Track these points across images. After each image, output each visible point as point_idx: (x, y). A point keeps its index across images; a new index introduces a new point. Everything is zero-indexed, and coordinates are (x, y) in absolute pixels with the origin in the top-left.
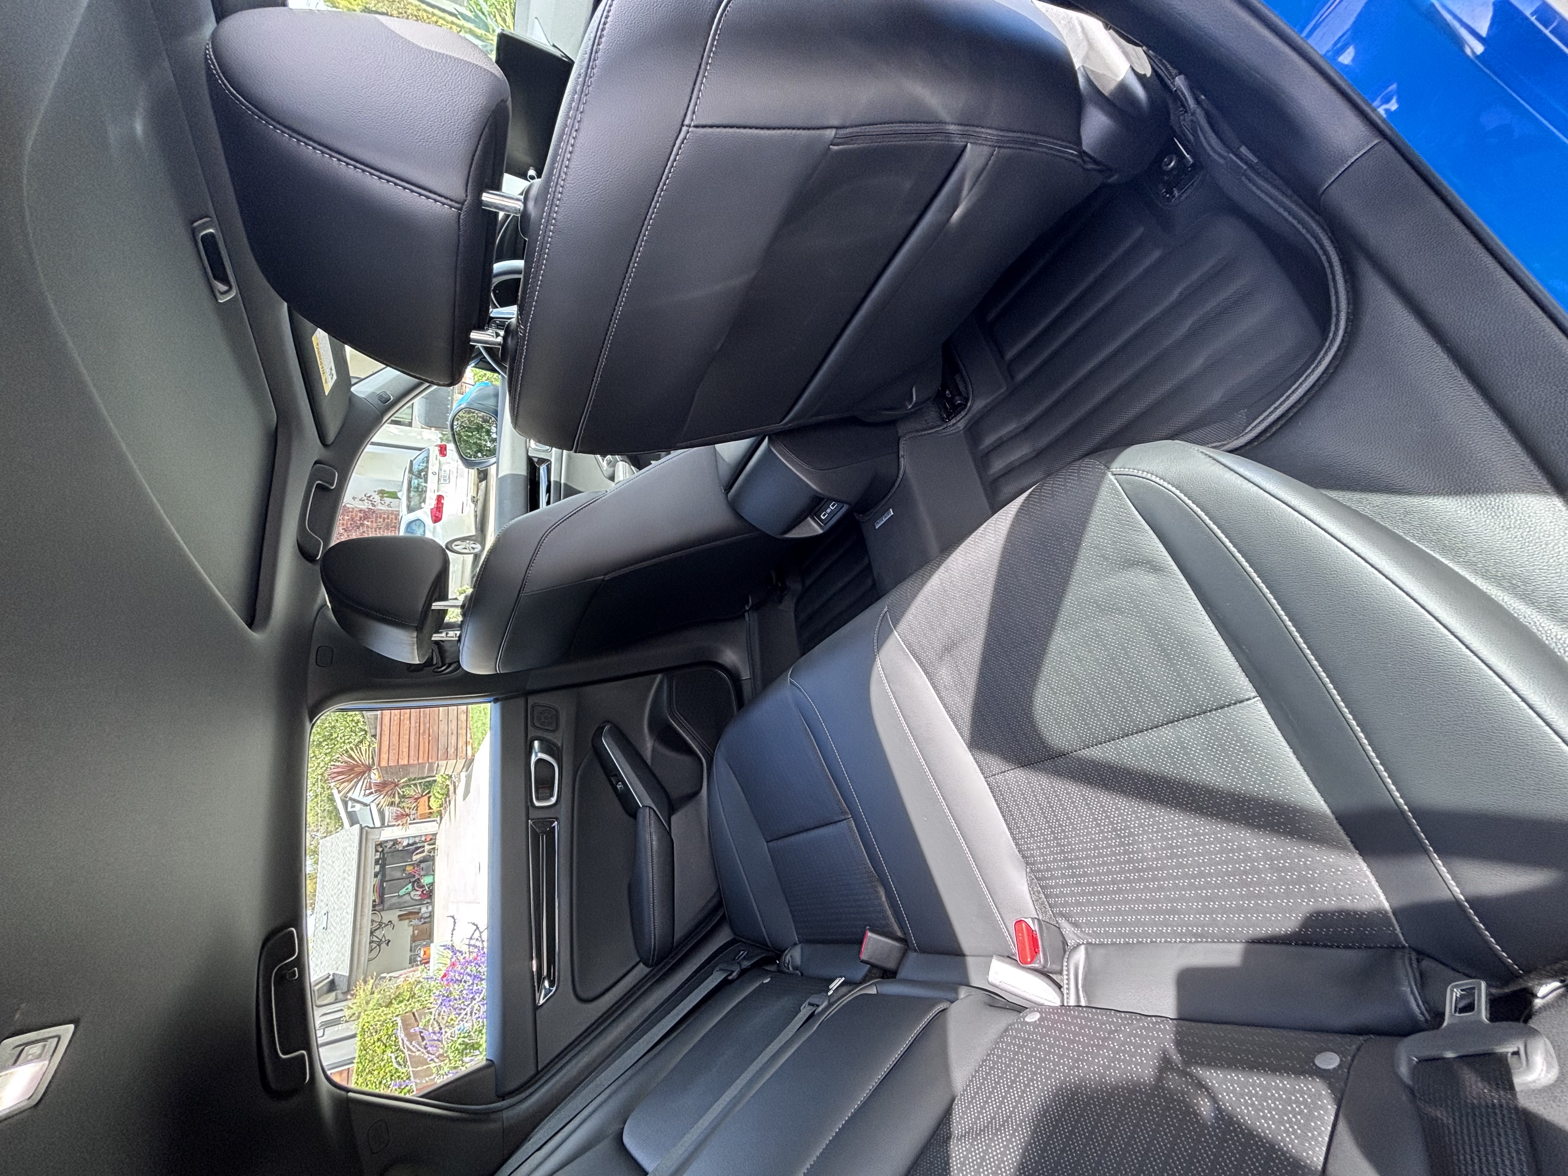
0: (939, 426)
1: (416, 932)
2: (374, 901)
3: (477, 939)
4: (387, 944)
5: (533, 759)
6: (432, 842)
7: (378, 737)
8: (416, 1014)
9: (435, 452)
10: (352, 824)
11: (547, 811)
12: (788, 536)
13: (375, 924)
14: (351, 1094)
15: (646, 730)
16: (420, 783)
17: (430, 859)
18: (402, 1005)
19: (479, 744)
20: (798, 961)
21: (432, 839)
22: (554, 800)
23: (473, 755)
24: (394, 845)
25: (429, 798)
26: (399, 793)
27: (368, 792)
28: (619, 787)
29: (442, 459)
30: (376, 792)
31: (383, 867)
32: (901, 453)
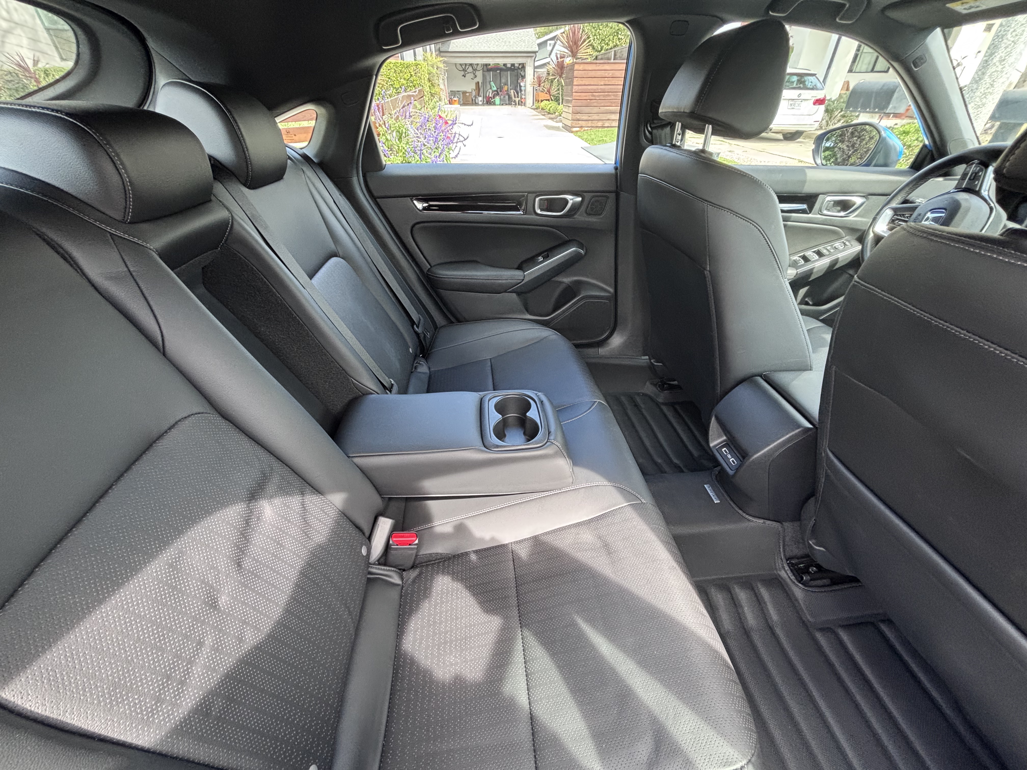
0: (785, 555)
1: (468, 94)
2: (489, 65)
3: (458, 139)
4: (463, 76)
5: (569, 197)
6: (520, 102)
7: (595, 61)
8: (422, 99)
9: (819, 95)
10: (540, 45)
11: (532, 206)
12: (713, 419)
13: (475, 66)
14: (374, 77)
15: (576, 278)
16: (559, 93)
17: (510, 101)
18: (428, 89)
19: (579, 136)
20: (420, 370)
21: (522, 103)
22: (539, 211)
23: (572, 132)
24: (522, 76)
25: (549, 100)
26: (555, 79)
27: (559, 56)
28: (540, 258)
29: (812, 101)
30: (558, 62)
31: (510, 69)
32: (768, 522)
